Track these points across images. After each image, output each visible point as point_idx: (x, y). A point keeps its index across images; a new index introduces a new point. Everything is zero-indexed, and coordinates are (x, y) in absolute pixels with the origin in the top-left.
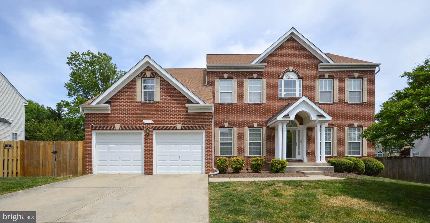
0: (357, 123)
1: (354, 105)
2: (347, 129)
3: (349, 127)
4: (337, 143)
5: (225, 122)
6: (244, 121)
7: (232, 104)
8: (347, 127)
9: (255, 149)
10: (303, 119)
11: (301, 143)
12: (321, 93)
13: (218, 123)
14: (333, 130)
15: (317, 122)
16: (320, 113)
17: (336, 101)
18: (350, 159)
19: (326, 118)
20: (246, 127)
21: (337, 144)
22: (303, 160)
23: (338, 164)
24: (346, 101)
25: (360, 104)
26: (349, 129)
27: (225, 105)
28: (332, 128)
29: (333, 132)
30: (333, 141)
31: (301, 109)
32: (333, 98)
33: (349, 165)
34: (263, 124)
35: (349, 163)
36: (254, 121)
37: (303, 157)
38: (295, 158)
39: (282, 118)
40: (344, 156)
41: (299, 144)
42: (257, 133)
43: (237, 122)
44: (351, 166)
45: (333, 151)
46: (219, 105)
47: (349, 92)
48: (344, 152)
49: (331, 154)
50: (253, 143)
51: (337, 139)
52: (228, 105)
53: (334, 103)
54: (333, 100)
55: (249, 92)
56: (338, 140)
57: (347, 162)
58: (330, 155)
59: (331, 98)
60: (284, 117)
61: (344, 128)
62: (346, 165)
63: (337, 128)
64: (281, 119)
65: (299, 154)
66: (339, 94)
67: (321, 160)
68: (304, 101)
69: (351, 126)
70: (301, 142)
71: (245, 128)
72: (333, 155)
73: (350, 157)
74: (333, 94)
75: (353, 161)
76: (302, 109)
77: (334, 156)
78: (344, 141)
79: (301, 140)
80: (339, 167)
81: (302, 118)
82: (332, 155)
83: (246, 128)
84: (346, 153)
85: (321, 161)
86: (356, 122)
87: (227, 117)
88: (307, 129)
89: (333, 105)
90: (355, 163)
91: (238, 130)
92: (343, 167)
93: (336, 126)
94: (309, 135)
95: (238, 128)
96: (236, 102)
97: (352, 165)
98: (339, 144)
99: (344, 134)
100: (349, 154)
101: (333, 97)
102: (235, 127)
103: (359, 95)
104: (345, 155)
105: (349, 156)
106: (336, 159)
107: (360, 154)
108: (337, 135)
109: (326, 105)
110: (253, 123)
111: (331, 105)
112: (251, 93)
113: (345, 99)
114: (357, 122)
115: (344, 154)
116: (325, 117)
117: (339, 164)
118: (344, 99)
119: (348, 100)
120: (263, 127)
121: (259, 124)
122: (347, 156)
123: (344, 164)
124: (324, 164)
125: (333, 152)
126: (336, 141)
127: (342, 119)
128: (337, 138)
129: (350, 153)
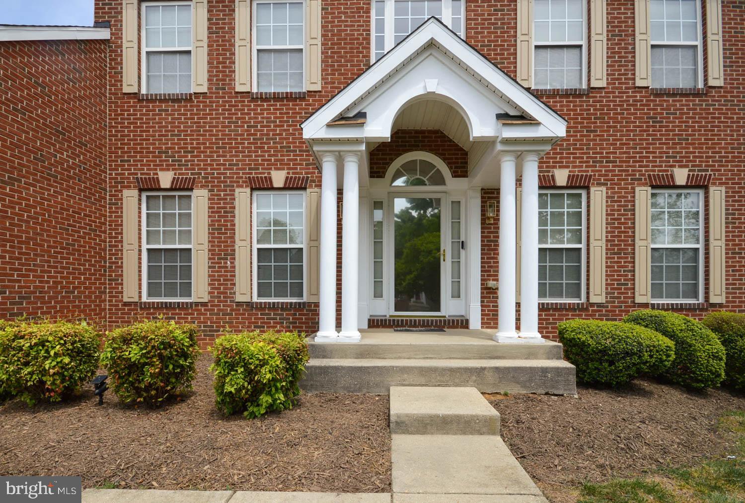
0: (685, 171)
1: (671, 99)
2: (643, 194)
3: (653, 187)
4: (604, 252)
5: (161, 170)
6: (235, 165)
7: (188, 98)
8: (645, 184)
9: (281, 272)
10: (466, 154)
11: (463, 252)
12: (542, 52)
13: (137, 174)
14: (588, 198)
15: (499, 147)
16: (509, 102)
17: (600, 79)
18: (659, 326)
19: (539, 124)
20: (242, 187)
21: (604, 256)
22: (467, 321)
23: (600, 351)
24: (639, 83)
25: (695, 93)
26: (653, 195)
27: (161, 101)
28: (584, 193)
29: (588, 206)
30: (588, 245)
31: (422, 85)
32: (589, 72)
33: (651, 356)
34: (306, 173)
35: (651, 349)
36: (273, 165)
37: (467, 306)
38: (439, 310)
39: (329, 126)
40: (633, 302)
41: (456, 256)
42: (288, 211)
43: (206, 169)
44: (661, 361)
45: (588, 285)
46: (140, 101)
47: (653, 46)
48: (634, 289)
49: (579, 296)
50: (275, 249)
51: (604, 234)
52: (174, 101)
53: (591, 89)
54: (589, 80)
55: (259, 51)
56: (607, 241)
57: (640, 344)
58: (576, 301)
59: (581, 70)
60: (336, 123)
61: (633, 189)
62: (636, 359)
63: (604, 189)
64: (324, 134)
65: (456, 294)
66: (612, 53)
67: (518, 328)
68: (432, 45)
69: (661, 183)
70: (462, 248)
71: (237, 190)
72: (588, 298)
73: (656, 312)
74: (589, 54)
75: (671, 336)
76: (425, 87)
77: (592, 305)
78: (634, 245)
79: (463, 239)
80: (606, 365)
81: (462, 149)
82: (583, 299)
83: (241, 190)
84: (643, 293)
85: (522, 334)
86: (680, 167)
87: (171, 148)
88: (485, 193)
89: (587, 96)
90: (682, 345)
91: (209, 199)
92: (620, 365)
93: (599, 184)
94: (489, 218)
95: (210, 191)
96: (204, 89)
97: (668, 356)
98: (615, 254)
99: (634, 215)
100: (653, 297)
101: (589, 67)
102: (202, 187)
103: (691, 62)
104: (639, 299)
105: (653, 306)
106: (593, 323)
107: (696, 296)
108: (604, 217)
109: (562, 96)
110: (269, 173)
111: (580, 96)
112: (265, 56)
113: (637, 74)
114: (686, 166)
115: (634, 298)
116: (535, 120)
117: (604, 351)
118: (634, 74)
119: (650, 78)
120: (311, 186)
121: (293, 173)
122: (646, 305)
123: (628, 354)
124: (530, 352)
125: (588, 289)
126: (599, 243)
127: (625, 153)
128: (604, 230)
129: (657, 291)
